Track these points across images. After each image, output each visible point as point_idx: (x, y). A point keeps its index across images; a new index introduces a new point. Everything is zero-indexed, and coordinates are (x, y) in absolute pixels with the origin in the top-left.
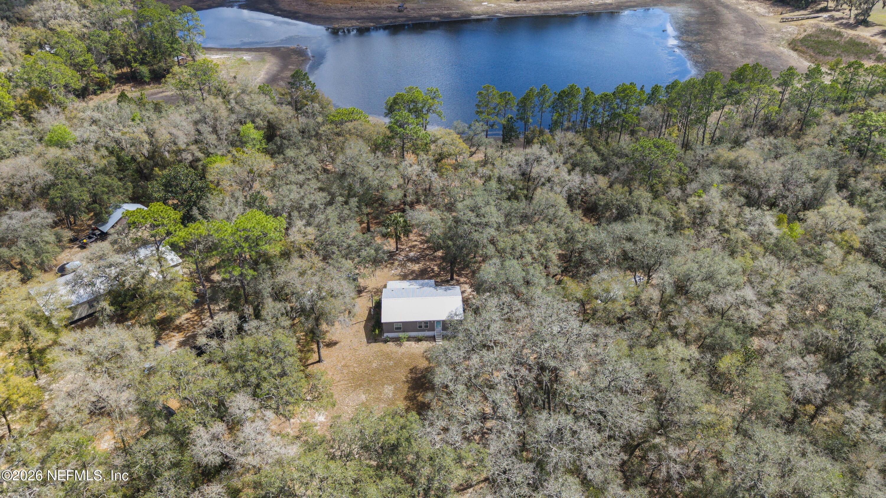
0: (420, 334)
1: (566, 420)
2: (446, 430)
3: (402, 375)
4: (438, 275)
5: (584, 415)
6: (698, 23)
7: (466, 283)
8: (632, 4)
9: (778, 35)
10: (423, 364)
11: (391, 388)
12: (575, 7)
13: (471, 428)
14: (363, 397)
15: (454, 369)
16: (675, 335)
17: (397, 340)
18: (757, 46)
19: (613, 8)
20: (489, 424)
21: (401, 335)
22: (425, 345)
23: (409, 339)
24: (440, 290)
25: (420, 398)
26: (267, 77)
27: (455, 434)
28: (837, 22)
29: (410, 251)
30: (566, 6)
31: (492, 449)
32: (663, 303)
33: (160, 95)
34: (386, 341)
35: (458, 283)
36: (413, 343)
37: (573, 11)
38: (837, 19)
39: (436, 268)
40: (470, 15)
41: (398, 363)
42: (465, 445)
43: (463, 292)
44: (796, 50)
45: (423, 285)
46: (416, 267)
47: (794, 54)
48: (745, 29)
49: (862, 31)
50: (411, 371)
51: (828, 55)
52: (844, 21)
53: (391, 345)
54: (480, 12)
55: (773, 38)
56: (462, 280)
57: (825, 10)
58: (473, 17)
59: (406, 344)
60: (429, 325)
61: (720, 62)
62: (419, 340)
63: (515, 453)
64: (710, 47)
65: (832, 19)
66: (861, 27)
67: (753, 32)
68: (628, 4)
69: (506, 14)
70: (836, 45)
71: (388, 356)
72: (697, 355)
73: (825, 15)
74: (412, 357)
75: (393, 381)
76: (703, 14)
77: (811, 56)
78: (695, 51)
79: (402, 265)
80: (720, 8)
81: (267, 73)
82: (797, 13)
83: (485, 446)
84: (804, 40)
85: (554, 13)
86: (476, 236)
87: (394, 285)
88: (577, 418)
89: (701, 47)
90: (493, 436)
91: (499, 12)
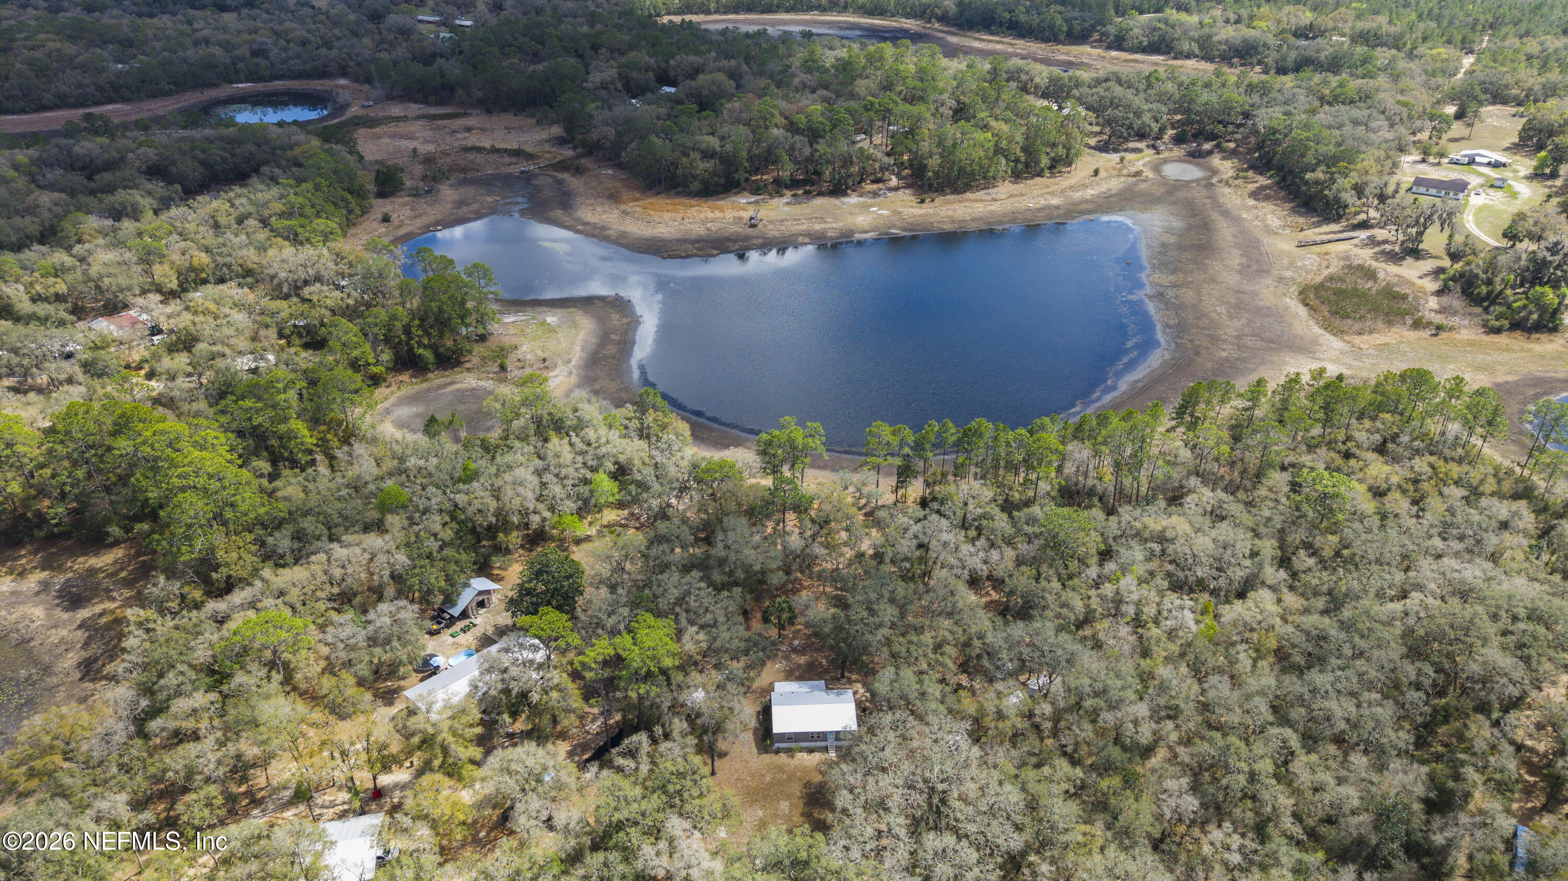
0: (813, 744)
1: (949, 840)
2: (847, 848)
3: (796, 790)
4: (826, 671)
5: (967, 836)
6: (1180, 247)
7: (857, 681)
8: (1090, 206)
9: (1288, 274)
10: (817, 778)
11: (787, 803)
12: (1005, 215)
13: (868, 847)
14: (760, 813)
15: (851, 792)
16: (1065, 754)
17: (790, 752)
18: (1255, 294)
19: (1059, 216)
20: (884, 842)
21: (792, 745)
22: (817, 757)
23: (801, 750)
24: (832, 696)
25: (816, 815)
26: (584, 355)
27: (856, 854)
28: (1377, 249)
29: (794, 638)
30: (992, 212)
31: (888, 864)
32: (1056, 718)
33: (450, 389)
34: (777, 752)
35: (850, 682)
36: (805, 755)
37: (1002, 223)
38: (1379, 243)
39: (824, 662)
40: (852, 232)
41: (791, 777)
42: (864, 862)
43: (855, 693)
44: (1306, 305)
45: (813, 688)
46: (802, 660)
47: (1302, 311)
48: (1244, 260)
49: (1409, 267)
50: (805, 786)
51: (1348, 317)
52: (1388, 247)
53: (783, 758)
54: (867, 227)
55: (1281, 279)
56: (854, 677)
57: (1364, 225)
58: (858, 236)
59: (799, 755)
60: (822, 736)
61: (1198, 327)
62: (811, 751)
63: (907, 869)
64: (1188, 295)
65: (1372, 242)
66: (1409, 260)
67: (1255, 267)
68: (1083, 206)
69: (905, 230)
70: (1362, 296)
71: (780, 769)
72: (1081, 775)
73: (1363, 234)
74: (805, 769)
75: (789, 797)
76: (1189, 229)
77: (1325, 319)
78: (1167, 303)
79: (787, 658)
80: (1215, 216)
81: (583, 349)
82: (1325, 228)
83: (881, 862)
84: (1319, 288)
85: (973, 226)
86: (868, 636)
87: (782, 687)
88: (959, 838)
89: (1177, 297)
90: (887, 854)
91: (893, 226)
